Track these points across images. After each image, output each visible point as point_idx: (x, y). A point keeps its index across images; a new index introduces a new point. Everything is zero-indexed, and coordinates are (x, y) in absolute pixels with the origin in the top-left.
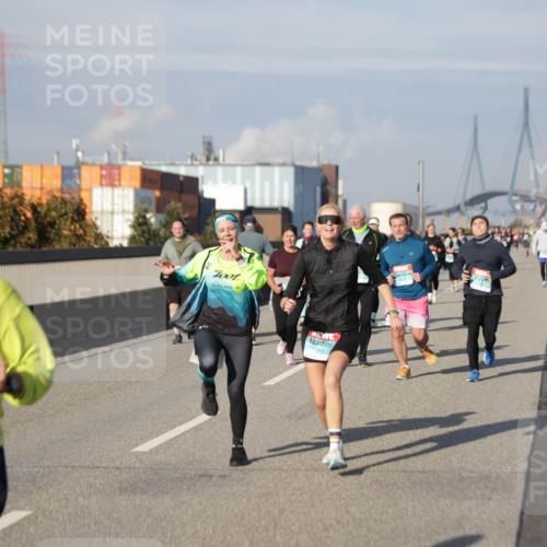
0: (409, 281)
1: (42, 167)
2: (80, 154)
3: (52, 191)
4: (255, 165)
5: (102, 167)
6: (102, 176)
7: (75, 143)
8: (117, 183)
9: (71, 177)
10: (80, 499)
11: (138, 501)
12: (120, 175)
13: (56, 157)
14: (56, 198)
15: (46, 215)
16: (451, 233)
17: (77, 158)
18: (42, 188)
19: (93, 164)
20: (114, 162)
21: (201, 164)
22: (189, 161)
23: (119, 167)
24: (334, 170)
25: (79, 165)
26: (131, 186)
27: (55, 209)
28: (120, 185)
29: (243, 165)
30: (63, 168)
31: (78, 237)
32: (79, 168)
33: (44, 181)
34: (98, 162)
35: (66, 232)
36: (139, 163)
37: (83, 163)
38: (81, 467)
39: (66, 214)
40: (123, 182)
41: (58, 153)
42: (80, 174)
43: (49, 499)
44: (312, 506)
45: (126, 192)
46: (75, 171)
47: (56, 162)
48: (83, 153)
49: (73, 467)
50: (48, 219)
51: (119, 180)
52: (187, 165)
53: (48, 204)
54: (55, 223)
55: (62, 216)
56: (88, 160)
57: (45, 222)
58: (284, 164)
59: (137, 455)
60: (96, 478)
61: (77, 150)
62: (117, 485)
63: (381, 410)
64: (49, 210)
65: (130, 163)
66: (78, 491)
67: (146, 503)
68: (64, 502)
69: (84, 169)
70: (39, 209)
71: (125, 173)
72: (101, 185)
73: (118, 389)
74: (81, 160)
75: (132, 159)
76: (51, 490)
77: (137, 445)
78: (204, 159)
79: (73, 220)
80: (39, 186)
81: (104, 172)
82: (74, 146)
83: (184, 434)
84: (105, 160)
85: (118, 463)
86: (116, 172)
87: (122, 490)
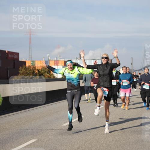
0: (127, 84)
1: (40, 61)
2: (49, 58)
3: (42, 66)
4: (92, 60)
5: (55, 61)
6: (55, 63)
7: (48, 55)
8: (58, 65)
9: (47, 63)
10: (49, 137)
11: (63, 137)
12: (59, 62)
13: (43, 59)
14: (43, 68)
15: (41, 72)
16: (139, 74)
17: (49, 59)
18: (40, 66)
19: (53, 60)
20: (58, 60)
21: (79, 60)
22: (76, 59)
23: (59, 61)
24: (111, 60)
25: (49, 60)
26: (62, 65)
27: (43, 70)
28: (59, 65)
29: (89, 60)
30: (45, 61)
31: (49, 77)
32: (49, 61)
33: (41, 65)
34: (54, 60)
35: (46, 76)
36: (64, 60)
37: (50, 60)
38: (50, 129)
39: (46, 71)
40: (60, 64)
41: (44, 58)
42: (49, 63)
43: (41, 137)
44: (106, 137)
45: (60, 67)
46: (48, 62)
47: (43, 60)
48: (50, 58)
49: (48, 129)
50: (42, 73)
51: (59, 64)
52: (75, 60)
53: (41, 69)
54: (43, 74)
55: (45, 72)
56: (51, 59)
57: (41, 74)
58: (99, 59)
59: (63, 126)
60: (53, 132)
61: (49, 57)
62: (58, 133)
63: (123, 115)
64: (42, 71)
65: (61, 60)
66: (49, 135)
67: (65, 137)
68: (45, 137)
69: (50, 61)
70: (39, 70)
71: (60, 62)
72: (55, 65)
73: (59, 112)
74: (50, 59)
75: (62, 59)
76: (42, 135)
77: (63, 124)
78: (79, 59)
79: (48, 73)
80: (39, 65)
81: (55, 62)
82: (48, 56)
83: (75, 121)
84: (55, 59)
85: (58, 128)
86: (58, 62)
87: (59, 134)
